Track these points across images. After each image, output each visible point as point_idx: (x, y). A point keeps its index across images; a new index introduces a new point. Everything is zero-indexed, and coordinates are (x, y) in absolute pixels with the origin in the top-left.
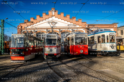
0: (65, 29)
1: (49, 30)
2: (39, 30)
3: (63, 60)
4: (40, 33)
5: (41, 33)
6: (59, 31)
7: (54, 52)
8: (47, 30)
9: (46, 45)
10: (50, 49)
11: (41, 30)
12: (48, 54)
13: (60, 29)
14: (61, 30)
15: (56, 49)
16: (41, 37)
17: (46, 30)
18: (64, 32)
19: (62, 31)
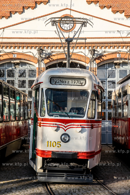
0: (116, 50)
1: (49, 51)
2: (8, 50)
3: (113, 181)
4: (10, 64)
5: (16, 64)
6: (90, 56)
7: (78, 146)
8: (41, 51)
9: (47, 116)
10: (61, 131)
11: (16, 50)
12: (53, 153)
13: (93, 47)
14: (100, 51)
15: (85, 134)
16: (17, 79)
17: (35, 52)
18: (111, 63)
19: (100, 56)
